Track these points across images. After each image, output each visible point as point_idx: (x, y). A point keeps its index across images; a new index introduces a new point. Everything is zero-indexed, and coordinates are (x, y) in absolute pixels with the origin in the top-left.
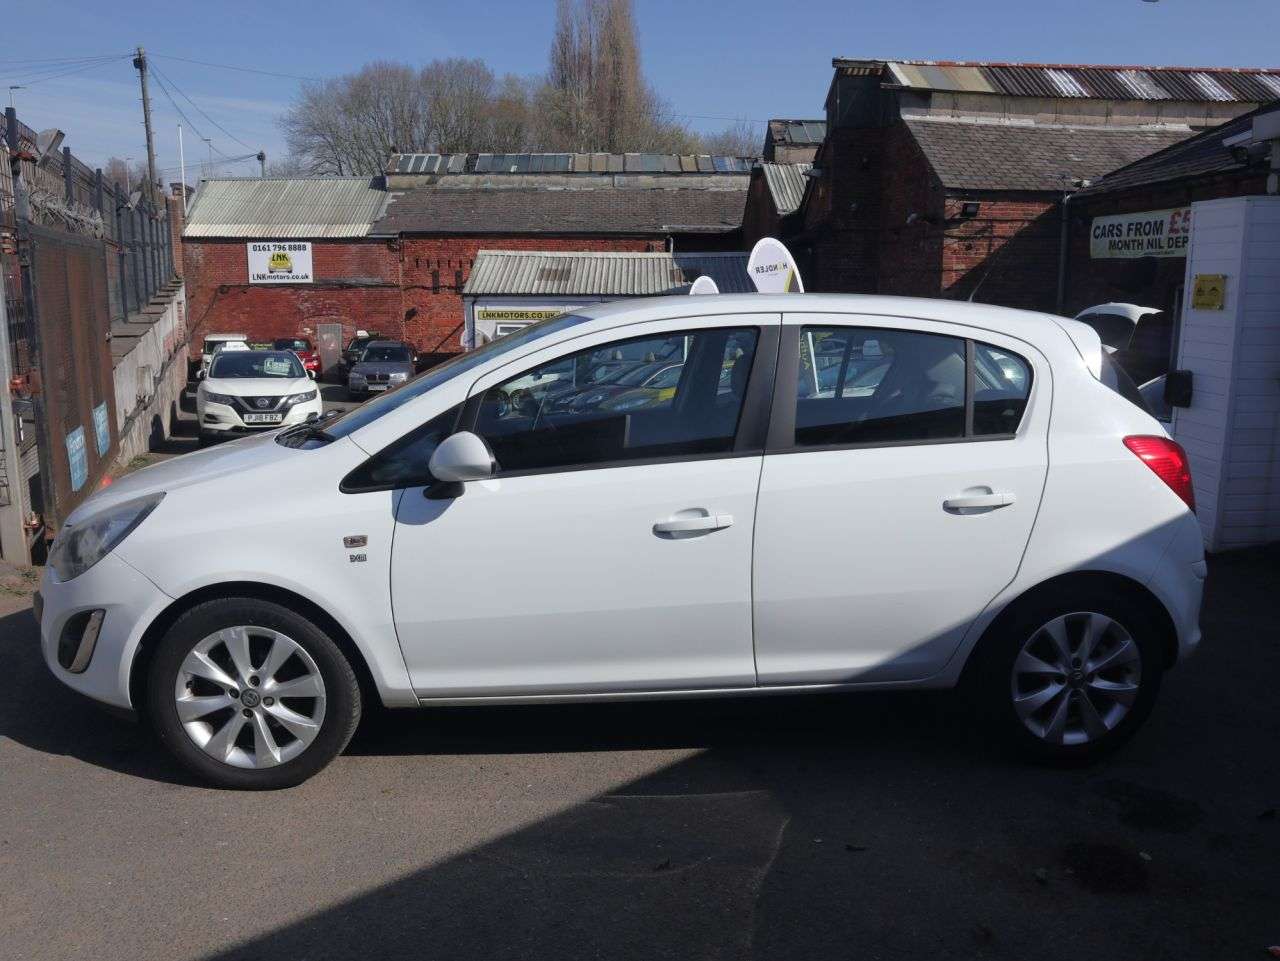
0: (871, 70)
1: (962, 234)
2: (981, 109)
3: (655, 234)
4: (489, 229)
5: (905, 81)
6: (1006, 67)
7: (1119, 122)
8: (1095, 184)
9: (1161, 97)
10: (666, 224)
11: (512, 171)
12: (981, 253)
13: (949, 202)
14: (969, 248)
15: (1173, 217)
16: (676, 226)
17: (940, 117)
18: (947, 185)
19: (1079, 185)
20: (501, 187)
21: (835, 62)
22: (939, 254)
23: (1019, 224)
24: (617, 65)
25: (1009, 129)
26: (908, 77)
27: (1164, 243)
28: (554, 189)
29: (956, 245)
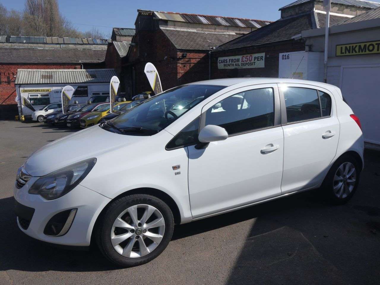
0: (149, 13)
1: (182, 62)
2: (181, 26)
3: (78, 63)
4: (18, 62)
5: (160, 18)
6: (187, 15)
7: (219, 32)
8: (217, 48)
9: (228, 25)
10: (80, 60)
11: (24, 42)
12: (188, 68)
13: (178, 53)
14: (184, 66)
15: (242, 58)
16: (84, 61)
17: (171, 28)
18: (178, 48)
19: (212, 48)
20: (21, 48)
21: (138, 10)
22: (176, 68)
23: (198, 59)
24: (51, 9)
25: (190, 32)
26: (161, 16)
27: (240, 65)
28: (40, 48)
29: (181, 66)
